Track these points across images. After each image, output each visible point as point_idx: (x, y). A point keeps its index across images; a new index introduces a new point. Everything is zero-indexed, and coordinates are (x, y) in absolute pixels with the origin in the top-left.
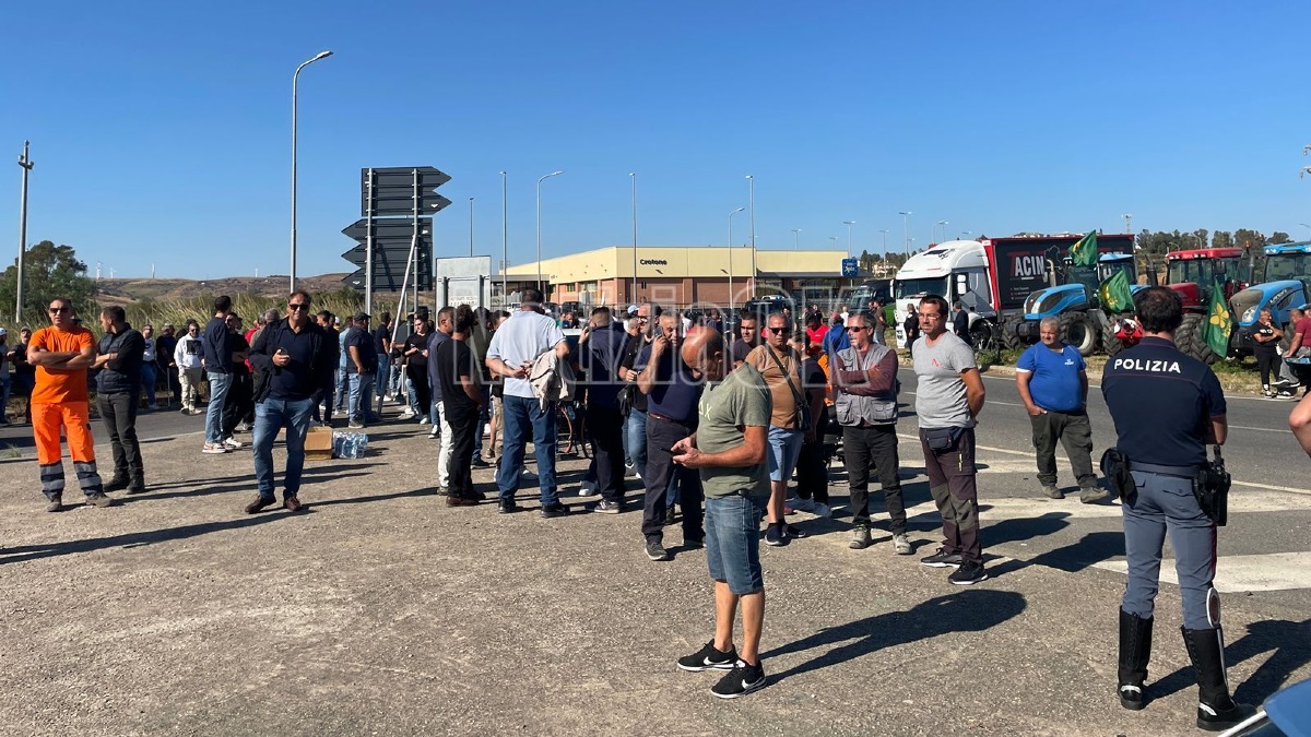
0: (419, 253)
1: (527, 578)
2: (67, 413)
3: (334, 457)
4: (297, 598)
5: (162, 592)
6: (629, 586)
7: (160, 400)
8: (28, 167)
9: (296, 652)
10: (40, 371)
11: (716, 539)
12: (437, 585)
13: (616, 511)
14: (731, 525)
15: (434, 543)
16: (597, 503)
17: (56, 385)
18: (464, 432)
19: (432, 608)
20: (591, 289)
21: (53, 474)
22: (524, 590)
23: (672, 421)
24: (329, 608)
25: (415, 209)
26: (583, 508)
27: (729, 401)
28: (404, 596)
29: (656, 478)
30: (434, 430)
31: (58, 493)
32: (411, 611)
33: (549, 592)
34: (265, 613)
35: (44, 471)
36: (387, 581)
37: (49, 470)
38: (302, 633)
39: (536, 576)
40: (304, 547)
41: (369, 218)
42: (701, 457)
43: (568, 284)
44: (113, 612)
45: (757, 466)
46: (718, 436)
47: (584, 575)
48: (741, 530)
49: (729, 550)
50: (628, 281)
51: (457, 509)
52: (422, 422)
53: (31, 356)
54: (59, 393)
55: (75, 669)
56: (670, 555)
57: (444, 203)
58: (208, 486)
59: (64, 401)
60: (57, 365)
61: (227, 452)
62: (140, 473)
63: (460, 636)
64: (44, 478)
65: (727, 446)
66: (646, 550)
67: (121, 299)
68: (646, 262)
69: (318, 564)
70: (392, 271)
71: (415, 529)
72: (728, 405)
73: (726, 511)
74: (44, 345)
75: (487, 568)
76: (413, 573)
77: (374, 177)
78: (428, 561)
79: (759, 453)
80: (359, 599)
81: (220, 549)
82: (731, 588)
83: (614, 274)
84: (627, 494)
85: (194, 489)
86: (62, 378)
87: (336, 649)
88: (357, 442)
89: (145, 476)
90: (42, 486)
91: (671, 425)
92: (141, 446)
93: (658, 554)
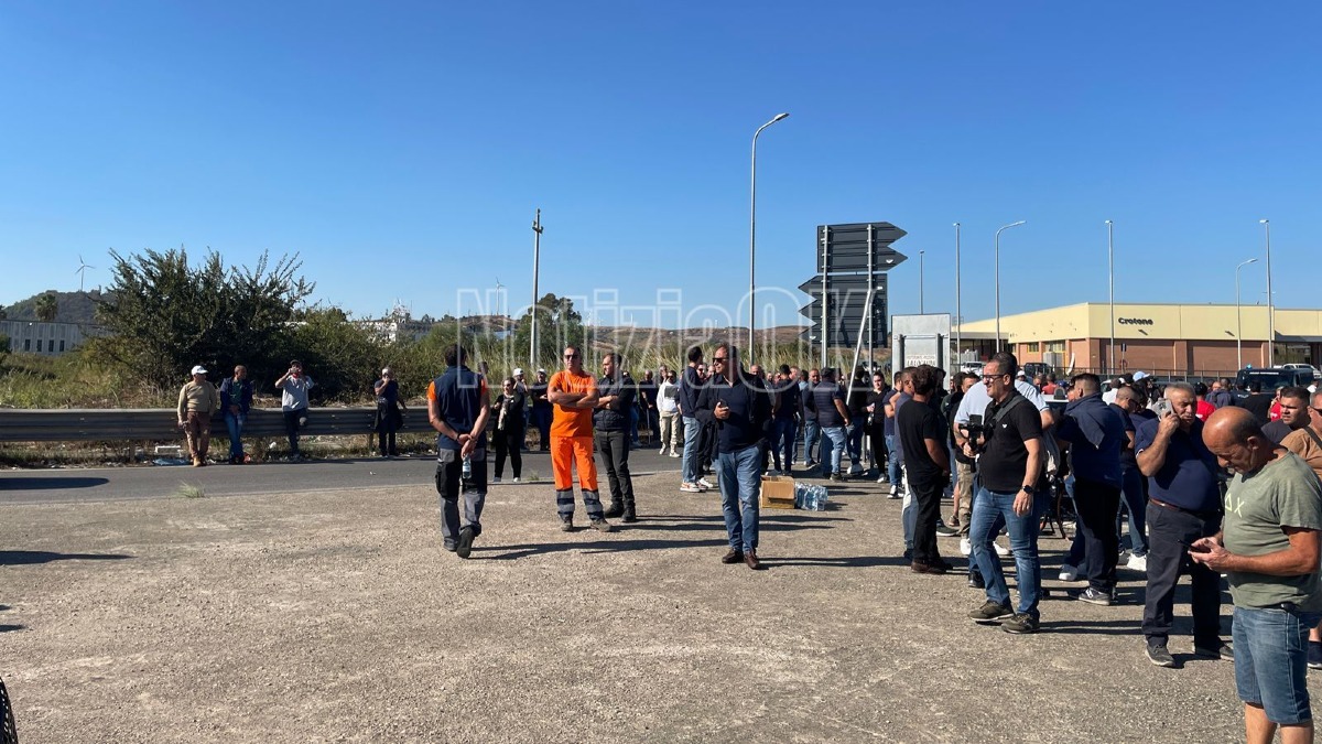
0: (874, 309)
1: (1006, 660)
2: (577, 446)
3: (797, 507)
4: (774, 643)
5: (655, 616)
6: (1129, 691)
7: (642, 437)
8: (539, 231)
9: (777, 696)
10: (557, 408)
11: (1248, 656)
12: (908, 653)
13: (1105, 603)
14: (1270, 642)
15: (903, 609)
16: (1081, 591)
17: (569, 422)
18: (929, 498)
19: (906, 675)
20: (1057, 349)
21: (566, 499)
22: (1004, 674)
23: (1182, 510)
24: (804, 658)
25: (870, 265)
26: (1065, 594)
27: (1268, 496)
28: (875, 658)
29: (1163, 572)
30: (893, 490)
31: (569, 516)
32: (885, 676)
33: (1035, 682)
34: (746, 652)
35: (559, 495)
36: (859, 640)
37: (563, 494)
38: (781, 678)
39: (1016, 661)
40: (776, 594)
41: (824, 274)
42: (1231, 558)
43: (1030, 344)
44: (617, 629)
45: (1307, 576)
46: (1251, 537)
47: (1072, 669)
48: (1282, 649)
49: (1267, 671)
50: (1104, 343)
51: (922, 576)
52: (880, 481)
53: (551, 395)
54: (571, 428)
55: (591, 677)
56: (1179, 661)
57: (899, 258)
58: (687, 522)
59: (576, 435)
60: (569, 403)
61: (701, 491)
62: (632, 505)
63: (938, 711)
64: (559, 501)
65: (1263, 550)
66: (1147, 653)
67: (606, 344)
68: (1127, 321)
69: (791, 612)
70: (847, 327)
71: (882, 591)
72: (1267, 501)
73: (1264, 626)
74: (560, 387)
75: (962, 644)
76: (882, 637)
77: (829, 234)
78: (897, 626)
79: (1310, 562)
80: (832, 653)
81: (702, 583)
82: (1269, 714)
83: (1085, 334)
84: (1120, 584)
85: (675, 523)
86: (574, 414)
87: (814, 701)
88: (818, 495)
89: (636, 507)
90: (558, 508)
91: (1181, 515)
92: (632, 478)
93: (1162, 660)
